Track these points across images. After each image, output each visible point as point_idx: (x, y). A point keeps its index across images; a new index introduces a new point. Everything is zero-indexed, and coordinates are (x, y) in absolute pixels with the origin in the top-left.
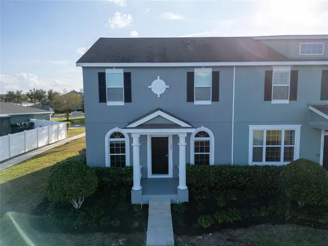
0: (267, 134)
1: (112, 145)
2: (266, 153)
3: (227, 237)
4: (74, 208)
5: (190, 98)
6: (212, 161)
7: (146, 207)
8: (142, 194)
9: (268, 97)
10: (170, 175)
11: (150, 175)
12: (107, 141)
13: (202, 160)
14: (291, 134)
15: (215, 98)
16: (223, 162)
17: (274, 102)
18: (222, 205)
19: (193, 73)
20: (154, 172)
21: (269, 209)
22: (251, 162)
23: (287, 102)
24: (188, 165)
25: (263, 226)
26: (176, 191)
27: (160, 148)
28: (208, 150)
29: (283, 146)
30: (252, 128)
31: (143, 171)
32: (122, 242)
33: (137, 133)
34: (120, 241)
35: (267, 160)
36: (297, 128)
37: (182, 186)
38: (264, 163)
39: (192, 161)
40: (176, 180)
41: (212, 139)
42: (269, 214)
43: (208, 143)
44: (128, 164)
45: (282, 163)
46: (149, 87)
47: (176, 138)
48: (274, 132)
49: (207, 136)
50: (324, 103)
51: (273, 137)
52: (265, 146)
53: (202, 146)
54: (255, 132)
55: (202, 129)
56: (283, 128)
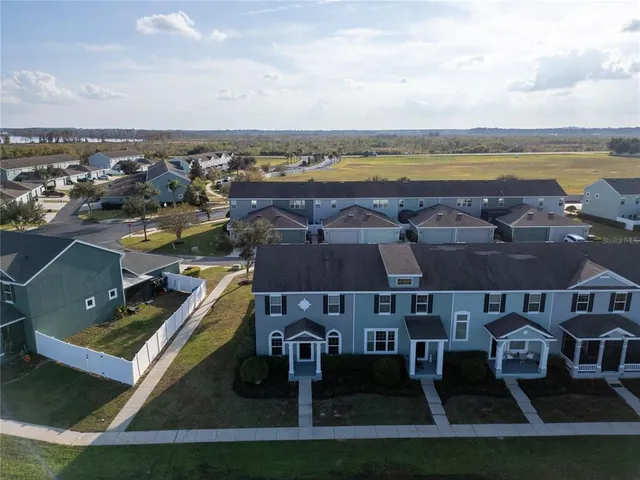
0: (376, 334)
1: (273, 340)
2: (376, 345)
5: (325, 312)
6: (340, 351)
7: (297, 383)
8: (295, 376)
9: (376, 311)
10: (312, 360)
11: (299, 360)
12: (270, 337)
13: (333, 350)
14: (392, 335)
15: (342, 312)
16: (346, 351)
17: (380, 314)
18: (341, 382)
19: (327, 297)
20: (301, 358)
22: (366, 352)
23: (389, 314)
24: (323, 355)
26: (315, 374)
27: (305, 351)
28: (337, 343)
29: (387, 341)
30: (366, 330)
31: (295, 357)
33: (291, 344)
35: (377, 350)
36: (396, 330)
37: (319, 371)
38: (375, 352)
39: (327, 351)
40: (315, 362)
41: (340, 336)
43: (337, 339)
44: (284, 352)
45: (387, 352)
46: (298, 305)
47: (315, 345)
48: (381, 332)
49: (337, 335)
50: (413, 315)
51: (380, 335)
52: (375, 341)
53: (334, 341)
54: (369, 333)
55: (334, 330)
56: (387, 330)
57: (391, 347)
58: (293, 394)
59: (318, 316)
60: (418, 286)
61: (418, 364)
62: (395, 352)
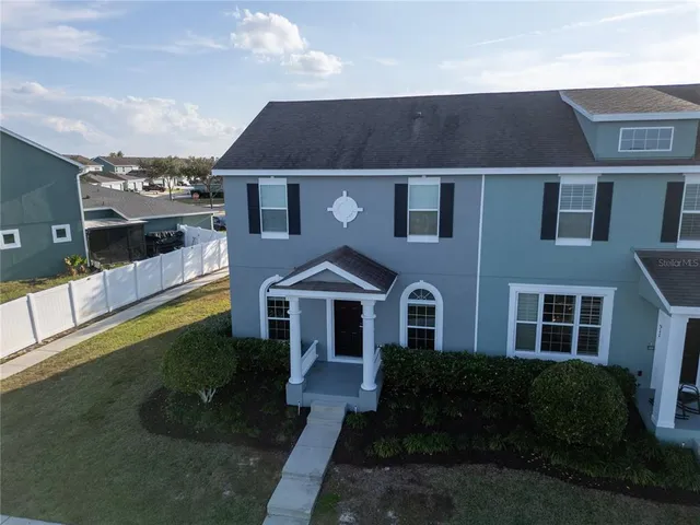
0: (545, 301)
2: (543, 335)
3: (411, 476)
4: (201, 401)
5: (400, 230)
6: (439, 344)
7: (306, 410)
8: (304, 391)
9: (548, 232)
11: (331, 357)
12: (263, 293)
13: (420, 339)
14: (592, 307)
15: (446, 230)
16: (458, 345)
17: (560, 242)
18: (428, 423)
19: (405, 186)
20: (338, 352)
21: (505, 439)
22: (511, 350)
23: (587, 242)
25: (480, 467)
28: (432, 322)
29: (576, 325)
30: (515, 289)
32: (255, 462)
34: (251, 460)
35: (544, 348)
36: (608, 295)
37: (369, 384)
38: (538, 354)
39: (403, 341)
41: (439, 304)
42: (503, 448)
43: (432, 310)
45: (574, 356)
46: (329, 209)
48: (560, 298)
49: (431, 297)
50: (667, 246)
51: (557, 306)
52: (540, 323)
53: (422, 314)
54: (521, 296)
55: (421, 285)
56: (579, 291)
57: (589, 342)
58: (282, 438)
59: (380, 244)
60: (690, 152)
61: (683, 398)
62: (602, 357)
